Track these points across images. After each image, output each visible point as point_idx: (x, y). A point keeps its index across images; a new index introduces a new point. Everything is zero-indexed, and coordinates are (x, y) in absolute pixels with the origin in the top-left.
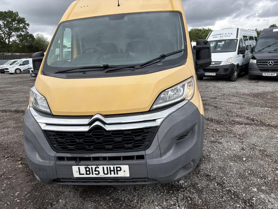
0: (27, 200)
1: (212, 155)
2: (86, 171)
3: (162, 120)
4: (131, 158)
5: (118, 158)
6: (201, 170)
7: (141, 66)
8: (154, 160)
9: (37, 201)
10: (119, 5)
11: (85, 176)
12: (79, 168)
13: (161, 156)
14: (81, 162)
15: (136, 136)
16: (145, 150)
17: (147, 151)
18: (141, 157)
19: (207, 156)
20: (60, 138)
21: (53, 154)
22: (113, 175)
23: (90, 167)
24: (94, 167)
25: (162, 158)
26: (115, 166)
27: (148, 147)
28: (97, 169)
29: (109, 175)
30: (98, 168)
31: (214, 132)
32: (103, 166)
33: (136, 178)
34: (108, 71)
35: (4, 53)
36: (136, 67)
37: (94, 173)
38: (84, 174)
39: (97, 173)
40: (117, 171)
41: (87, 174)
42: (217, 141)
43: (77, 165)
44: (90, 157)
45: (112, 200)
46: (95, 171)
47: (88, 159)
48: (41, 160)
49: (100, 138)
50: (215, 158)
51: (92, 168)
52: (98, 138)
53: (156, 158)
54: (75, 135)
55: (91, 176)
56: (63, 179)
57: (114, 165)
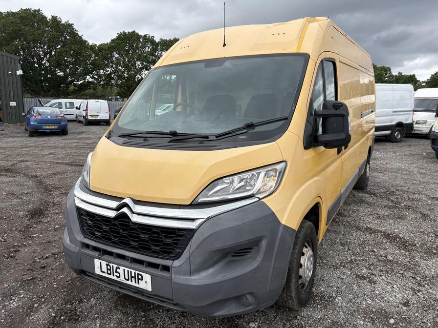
0: (63, 288)
1: (340, 298)
2: (108, 269)
3: (201, 221)
4: (155, 266)
5: (141, 262)
6: (298, 317)
7: (217, 137)
8: (181, 277)
9: (71, 292)
10: (224, 45)
11: (106, 275)
12: (101, 263)
13: (191, 273)
14: (104, 256)
15: (166, 237)
16: (173, 260)
17: (176, 261)
18: (167, 269)
19: (330, 297)
20: (90, 220)
21: (80, 238)
22: (133, 284)
23: (111, 265)
24: (115, 266)
25: (192, 277)
26: (137, 272)
27: (177, 256)
28: (118, 270)
29: (129, 282)
30: (119, 268)
31: (379, 260)
32: (125, 268)
33: (162, 297)
34: (172, 140)
35: (163, 95)
36: (210, 138)
37: (115, 274)
38: (104, 272)
39: (118, 275)
40: (139, 279)
41: (108, 273)
42: (369, 278)
43: (99, 258)
44: (113, 253)
45: (143, 319)
46: (116, 272)
47: (111, 254)
48: (69, 243)
49: (126, 230)
50: (340, 304)
51: (113, 266)
52: (124, 230)
53: (184, 274)
54: (102, 220)
55: (111, 277)
56: (89, 272)
57: (136, 270)
